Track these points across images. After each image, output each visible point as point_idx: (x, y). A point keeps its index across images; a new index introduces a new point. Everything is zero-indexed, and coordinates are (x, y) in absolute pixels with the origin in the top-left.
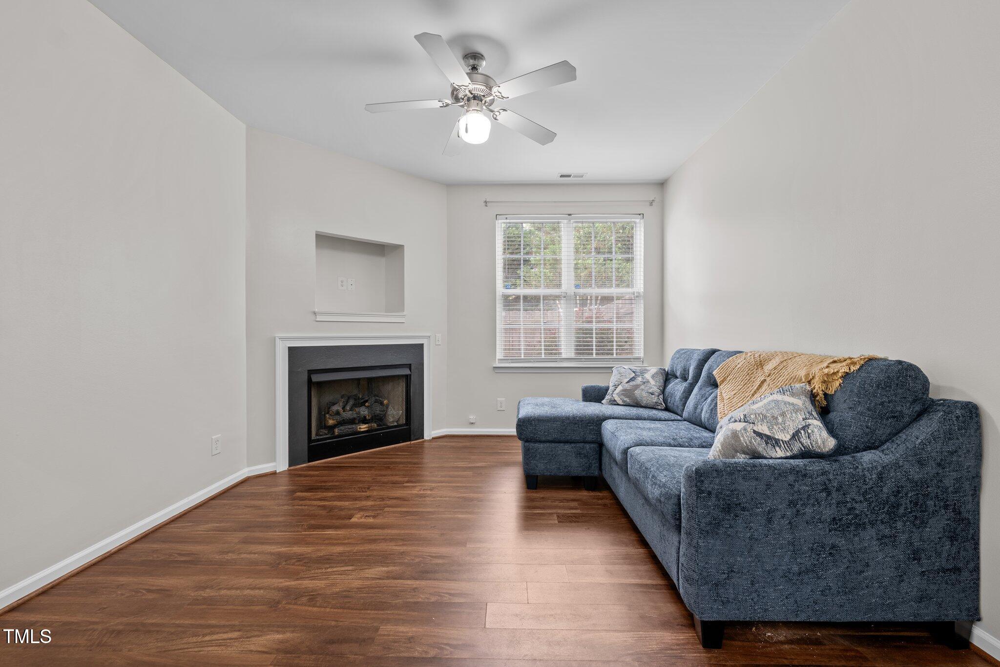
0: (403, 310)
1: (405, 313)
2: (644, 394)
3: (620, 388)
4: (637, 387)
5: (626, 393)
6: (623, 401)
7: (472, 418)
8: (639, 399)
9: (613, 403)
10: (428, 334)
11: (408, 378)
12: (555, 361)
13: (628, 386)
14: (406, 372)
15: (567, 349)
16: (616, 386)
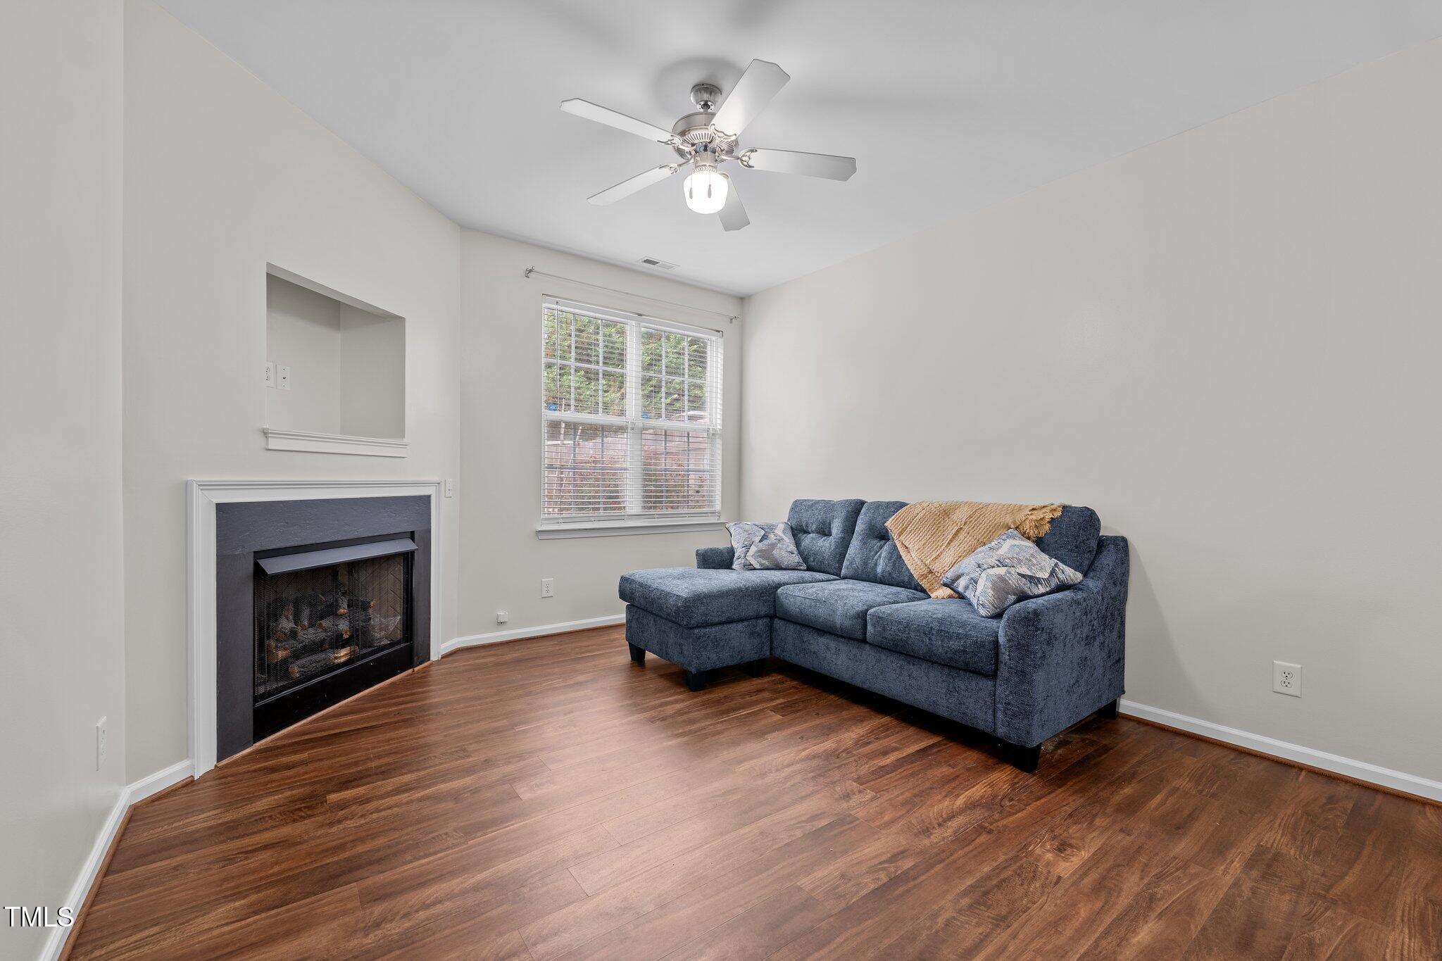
0: (403, 436)
1: (406, 441)
2: (784, 554)
3: (753, 549)
4: (773, 546)
5: (762, 554)
6: (761, 564)
7: (503, 614)
8: (779, 560)
9: (749, 567)
10: (436, 479)
11: (408, 557)
12: (621, 518)
13: (763, 546)
14: (405, 546)
15: (632, 501)
16: (748, 547)
